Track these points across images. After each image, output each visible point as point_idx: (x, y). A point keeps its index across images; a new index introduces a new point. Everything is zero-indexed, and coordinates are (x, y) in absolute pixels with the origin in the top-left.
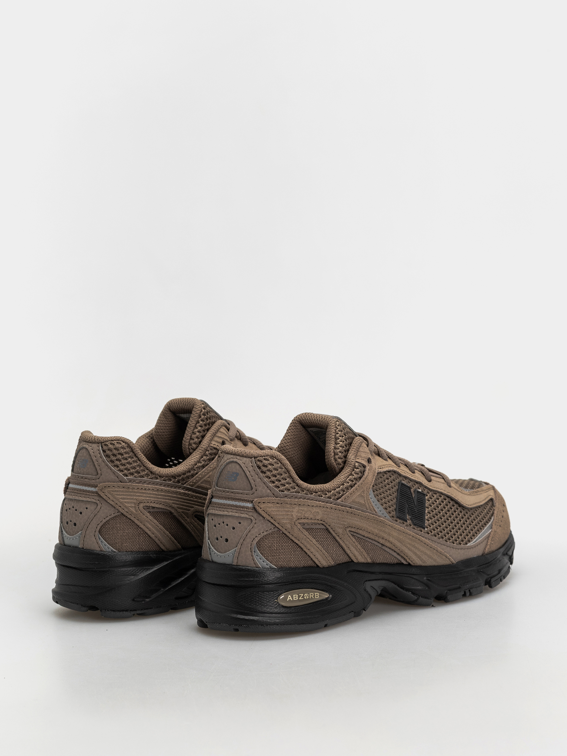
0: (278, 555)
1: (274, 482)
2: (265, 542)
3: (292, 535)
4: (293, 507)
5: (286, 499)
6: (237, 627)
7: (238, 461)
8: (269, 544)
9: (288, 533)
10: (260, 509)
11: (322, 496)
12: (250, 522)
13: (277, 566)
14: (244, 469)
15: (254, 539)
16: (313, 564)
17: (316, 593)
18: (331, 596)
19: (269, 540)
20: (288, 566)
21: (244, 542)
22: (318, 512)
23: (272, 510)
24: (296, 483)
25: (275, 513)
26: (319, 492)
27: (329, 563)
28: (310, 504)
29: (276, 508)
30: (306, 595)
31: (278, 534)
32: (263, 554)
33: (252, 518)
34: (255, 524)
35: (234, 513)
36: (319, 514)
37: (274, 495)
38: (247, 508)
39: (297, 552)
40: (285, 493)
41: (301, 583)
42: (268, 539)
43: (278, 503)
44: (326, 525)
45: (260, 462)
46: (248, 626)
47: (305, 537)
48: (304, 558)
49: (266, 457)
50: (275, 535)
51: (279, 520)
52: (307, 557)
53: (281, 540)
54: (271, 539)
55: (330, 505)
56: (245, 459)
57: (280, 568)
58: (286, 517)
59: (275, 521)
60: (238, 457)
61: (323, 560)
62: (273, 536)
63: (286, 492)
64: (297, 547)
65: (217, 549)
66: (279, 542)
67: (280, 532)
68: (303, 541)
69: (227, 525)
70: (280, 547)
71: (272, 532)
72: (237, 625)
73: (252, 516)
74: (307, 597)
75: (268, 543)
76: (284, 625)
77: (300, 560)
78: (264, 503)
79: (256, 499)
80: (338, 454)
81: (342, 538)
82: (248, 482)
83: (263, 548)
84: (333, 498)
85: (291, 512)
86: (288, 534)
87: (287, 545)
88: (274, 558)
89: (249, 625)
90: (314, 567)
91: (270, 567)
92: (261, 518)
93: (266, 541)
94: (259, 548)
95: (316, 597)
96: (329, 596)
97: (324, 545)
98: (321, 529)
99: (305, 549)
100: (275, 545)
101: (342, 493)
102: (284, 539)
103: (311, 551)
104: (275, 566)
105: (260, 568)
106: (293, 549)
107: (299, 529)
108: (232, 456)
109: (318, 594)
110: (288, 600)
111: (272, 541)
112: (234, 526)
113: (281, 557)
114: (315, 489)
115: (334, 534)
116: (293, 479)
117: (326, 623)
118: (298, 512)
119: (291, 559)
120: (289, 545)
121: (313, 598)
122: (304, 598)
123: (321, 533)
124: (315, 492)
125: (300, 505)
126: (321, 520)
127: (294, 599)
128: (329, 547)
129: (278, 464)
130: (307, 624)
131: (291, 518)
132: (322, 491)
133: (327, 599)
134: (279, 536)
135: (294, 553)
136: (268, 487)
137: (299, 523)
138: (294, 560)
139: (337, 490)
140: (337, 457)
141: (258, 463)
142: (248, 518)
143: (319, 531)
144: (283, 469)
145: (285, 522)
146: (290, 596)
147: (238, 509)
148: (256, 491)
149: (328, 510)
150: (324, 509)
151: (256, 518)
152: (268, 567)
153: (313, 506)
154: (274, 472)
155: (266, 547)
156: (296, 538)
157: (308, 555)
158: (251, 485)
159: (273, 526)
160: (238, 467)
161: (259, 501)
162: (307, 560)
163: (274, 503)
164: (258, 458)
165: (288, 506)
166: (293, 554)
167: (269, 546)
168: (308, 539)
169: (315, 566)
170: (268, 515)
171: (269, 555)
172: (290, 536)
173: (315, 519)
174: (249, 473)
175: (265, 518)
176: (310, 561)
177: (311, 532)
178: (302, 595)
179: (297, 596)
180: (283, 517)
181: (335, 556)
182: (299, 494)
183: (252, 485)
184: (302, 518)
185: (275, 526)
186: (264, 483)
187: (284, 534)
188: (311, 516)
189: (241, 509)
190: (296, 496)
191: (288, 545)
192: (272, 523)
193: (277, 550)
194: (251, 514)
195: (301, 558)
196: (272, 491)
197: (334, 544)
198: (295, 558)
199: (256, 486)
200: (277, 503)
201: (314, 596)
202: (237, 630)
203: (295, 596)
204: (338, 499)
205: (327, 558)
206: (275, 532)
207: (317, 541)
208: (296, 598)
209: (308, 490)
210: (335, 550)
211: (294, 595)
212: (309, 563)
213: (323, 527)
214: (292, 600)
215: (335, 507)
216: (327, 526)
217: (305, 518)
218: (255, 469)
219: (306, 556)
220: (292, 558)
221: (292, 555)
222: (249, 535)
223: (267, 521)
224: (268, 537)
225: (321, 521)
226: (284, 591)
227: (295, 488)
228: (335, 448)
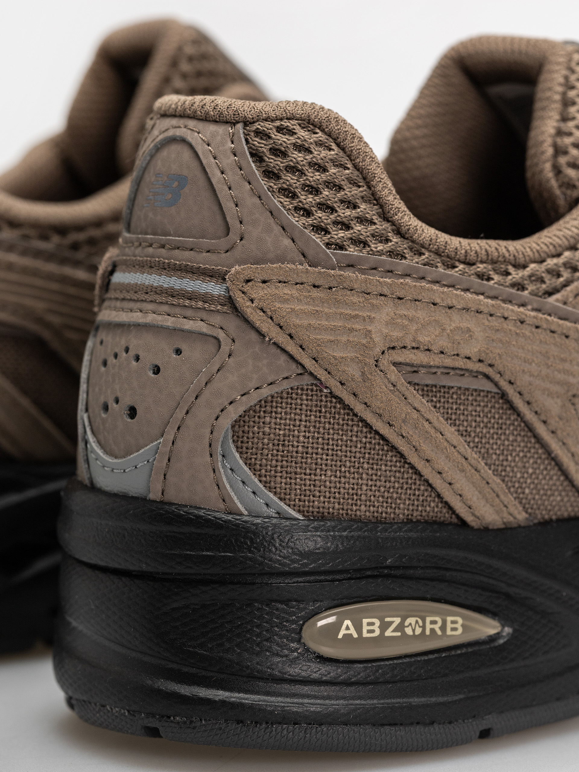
0: (308, 471)
1: (308, 213)
2: (264, 423)
3: (366, 404)
4: (373, 305)
5: (348, 273)
6: (153, 723)
7: (190, 137)
8: (280, 429)
9: (352, 398)
10: (249, 303)
11: (489, 279)
12: (211, 347)
13: (306, 514)
14: (204, 162)
15: (222, 411)
16: (446, 516)
17: (449, 619)
18: (508, 630)
19: (279, 416)
20: (347, 514)
21: (190, 421)
22: (469, 330)
23: (293, 310)
24: (393, 223)
25: (305, 322)
26: (482, 262)
27: (505, 515)
28: (438, 300)
29: (308, 304)
30: (413, 623)
31: (315, 398)
32: (255, 464)
33: (221, 335)
34: (230, 355)
35: (160, 318)
36: (471, 336)
37: (304, 256)
38: (206, 298)
39: (383, 467)
40: (348, 252)
41: (395, 577)
42: (276, 413)
43: (318, 287)
44: (497, 377)
45: (261, 139)
46: (191, 722)
47: (415, 415)
48: (412, 492)
49: (286, 123)
50: (302, 400)
51: (319, 345)
52: (422, 488)
53: (323, 420)
54: (286, 413)
55: (516, 308)
56: (212, 128)
57: (316, 520)
58: (344, 339)
59: (303, 349)
60: (191, 123)
61: (483, 502)
62: (296, 404)
63: (352, 251)
64: (383, 450)
65: (103, 442)
66: (315, 427)
67: (321, 391)
68: (406, 430)
69: (137, 358)
70: (317, 443)
71: (292, 389)
72: (153, 715)
73: (221, 328)
74: (414, 631)
75: (273, 426)
76: (321, 724)
77: (395, 495)
78: (264, 282)
79: (237, 267)
80: (566, 153)
81: (559, 432)
82: (216, 208)
83: (255, 446)
84: (531, 287)
85: (364, 320)
86: (349, 399)
87: (345, 438)
88: (296, 484)
89: (194, 719)
90: (451, 524)
91: (278, 513)
92: (253, 336)
93: (268, 419)
94: (242, 442)
95: (449, 632)
96: (502, 631)
97: (491, 451)
98: (482, 394)
99: (413, 459)
100: (298, 437)
101: (566, 275)
102: (334, 418)
103: (436, 466)
104: (299, 511)
105: (241, 514)
106: (367, 456)
107: (394, 386)
108: (174, 122)
109: (460, 620)
110: (340, 636)
111: (290, 419)
112: (160, 365)
113: (320, 481)
114: (463, 252)
115: (529, 416)
116: (381, 207)
117: (484, 725)
118: (391, 323)
119: (361, 489)
120: (354, 439)
121: (439, 633)
122: (403, 632)
123: (479, 405)
124: (464, 263)
125: (400, 299)
126: (480, 361)
127: (365, 635)
128: (510, 458)
129: (330, 150)
130: (412, 724)
131: (364, 341)
132: (494, 262)
133: (492, 639)
134: (316, 406)
135: (372, 469)
136: (284, 229)
137: (395, 364)
138: (369, 493)
139: (551, 262)
140: (562, 160)
141: (256, 141)
142: (206, 335)
143: (470, 398)
144: (348, 169)
145: (338, 354)
146: (347, 622)
147: (175, 301)
148: (241, 239)
149: (509, 326)
150: (495, 322)
151: (234, 335)
152: (271, 512)
153: (450, 308)
154: (312, 175)
155: (266, 441)
156: (380, 415)
157: (427, 481)
158: (224, 218)
159: (294, 366)
160: (187, 154)
161: (248, 274)
162: (421, 498)
163: (302, 284)
164: (257, 126)
165: (355, 299)
166: (367, 474)
167: (279, 440)
168: (426, 424)
169: (455, 520)
170: (279, 325)
171: (276, 472)
172: (359, 408)
173: (458, 355)
174: (219, 174)
175: (264, 336)
176: (434, 501)
177: (440, 401)
178: (397, 620)
179: (377, 622)
180: (332, 338)
181: (531, 493)
182: (403, 261)
183: (228, 219)
184: (405, 347)
185: (303, 367)
186: (271, 212)
187: (336, 397)
188: (443, 343)
189: (187, 303)
190: (388, 267)
191: (351, 441)
192: (292, 357)
193: (307, 453)
194: (217, 320)
195: (400, 491)
196: (300, 243)
197: (529, 452)
198: (373, 488)
199: (241, 223)
200: (314, 286)
201: (443, 628)
202: (154, 732)
203: (369, 624)
204: (550, 293)
205: (498, 496)
206: (302, 389)
207: (464, 433)
208: (373, 631)
209: (437, 253)
210: (530, 471)
211: (365, 621)
212: (428, 509)
213: (488, 386)
214: (355, 635)
215: (535, 317)
216: (503, 384)
217: (417, 348)
218: (244, 165)
219: (418, 482)
220: (364, 488)
221: (364, 476)
222: (206, 394)
223: (274, 350)
224: (276, 407)
225: (480, 364)
226: (326, 603)
227: (387, 240)
228: (560, 133)
